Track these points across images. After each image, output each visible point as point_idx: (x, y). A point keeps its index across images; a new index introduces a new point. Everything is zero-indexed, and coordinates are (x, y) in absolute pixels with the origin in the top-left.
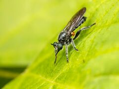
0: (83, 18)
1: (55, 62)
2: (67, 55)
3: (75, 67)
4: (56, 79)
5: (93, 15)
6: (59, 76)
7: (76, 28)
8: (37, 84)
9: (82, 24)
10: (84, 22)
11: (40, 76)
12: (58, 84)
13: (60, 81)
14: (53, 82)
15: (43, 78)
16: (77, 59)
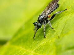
0: (57, 4)
1: (34, 37)
2: (44, 32)
3: (51, 41)
4: (35, 50)
5: (64, 3)
6: (38, 48)
7: (52, 12)
8: (19, 53)
9: (56, 10)
10: (58, 8)
11: (21, 47)
12: (37, 54)
13: (38, 52)
14: (32, 52)
15: (24, 49)
16: (53, 36)
